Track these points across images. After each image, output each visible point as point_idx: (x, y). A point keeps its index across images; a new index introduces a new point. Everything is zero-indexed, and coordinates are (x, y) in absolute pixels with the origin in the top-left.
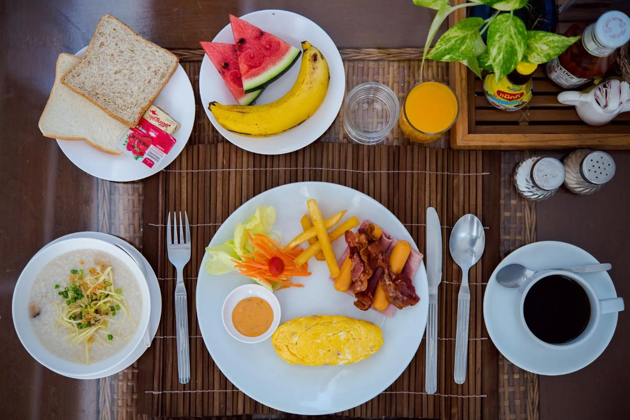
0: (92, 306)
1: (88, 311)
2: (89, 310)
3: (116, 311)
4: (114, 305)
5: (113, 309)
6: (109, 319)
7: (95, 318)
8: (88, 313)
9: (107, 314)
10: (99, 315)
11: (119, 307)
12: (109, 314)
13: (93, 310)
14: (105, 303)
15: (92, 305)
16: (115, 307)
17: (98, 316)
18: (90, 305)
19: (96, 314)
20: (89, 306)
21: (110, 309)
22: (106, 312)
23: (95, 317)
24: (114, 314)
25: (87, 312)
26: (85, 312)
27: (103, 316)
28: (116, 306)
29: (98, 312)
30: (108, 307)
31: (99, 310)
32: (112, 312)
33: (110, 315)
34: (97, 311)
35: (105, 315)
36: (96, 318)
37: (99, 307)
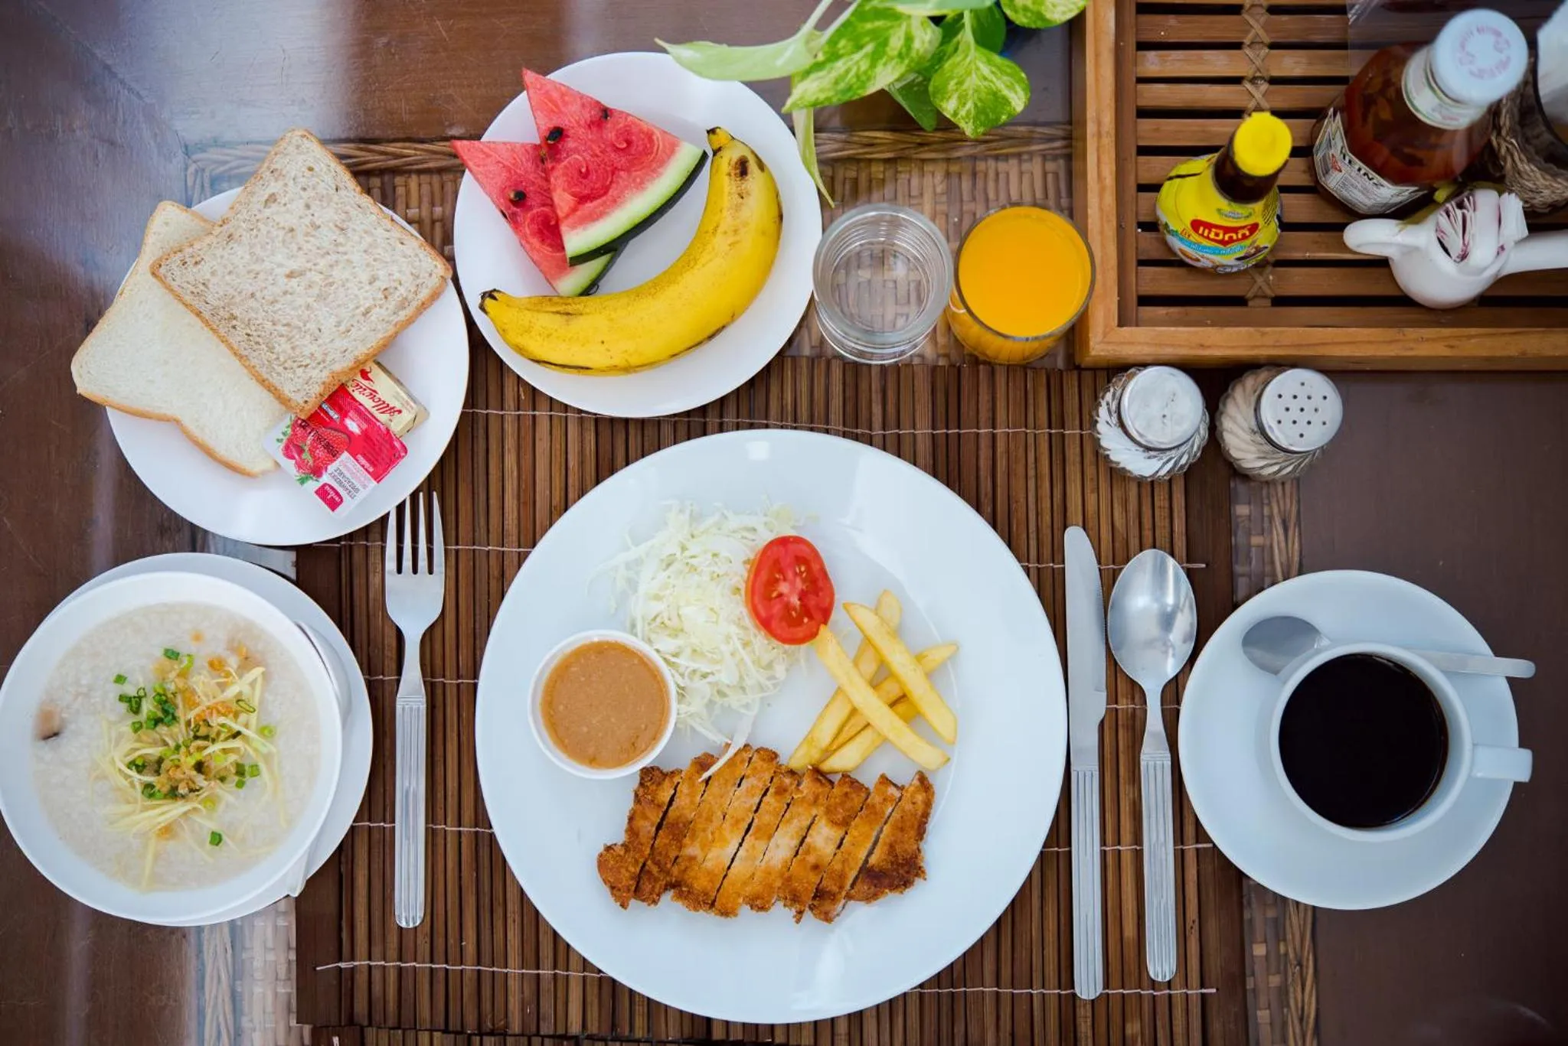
0: (192, 751)
1: (179, 760)
2: (183, 759)
3: (248, 779)
4: (247, 763)
5: (240, 771)
6: (226, 793)
7: (190, 783)
8: (178, 767)
9: (222, 779)
10: (203, 777)
11: (255, 770)
12: (227, 781)
13: (192, 761)
14: (225, 751)
15: (192, 749)
16: (247, 768)
17: (200, 781)
18: (187, 747)
19: (194, 773)
20: (183, 749)
21: (233, 770)
22: (223, 774)
23: (191, 779)
24: (240, 785)
25: (176, 762)
26: (172, 760)
27: (213, 783)
28: (252, 766)
29: (203, 770)
30: (231, 763)
31: (206, 764)
32: (237, 778)
33: (230, 785)
34: (199, 767)
35: (218, 781)
36: (194, 782)
37: (207, 759)
